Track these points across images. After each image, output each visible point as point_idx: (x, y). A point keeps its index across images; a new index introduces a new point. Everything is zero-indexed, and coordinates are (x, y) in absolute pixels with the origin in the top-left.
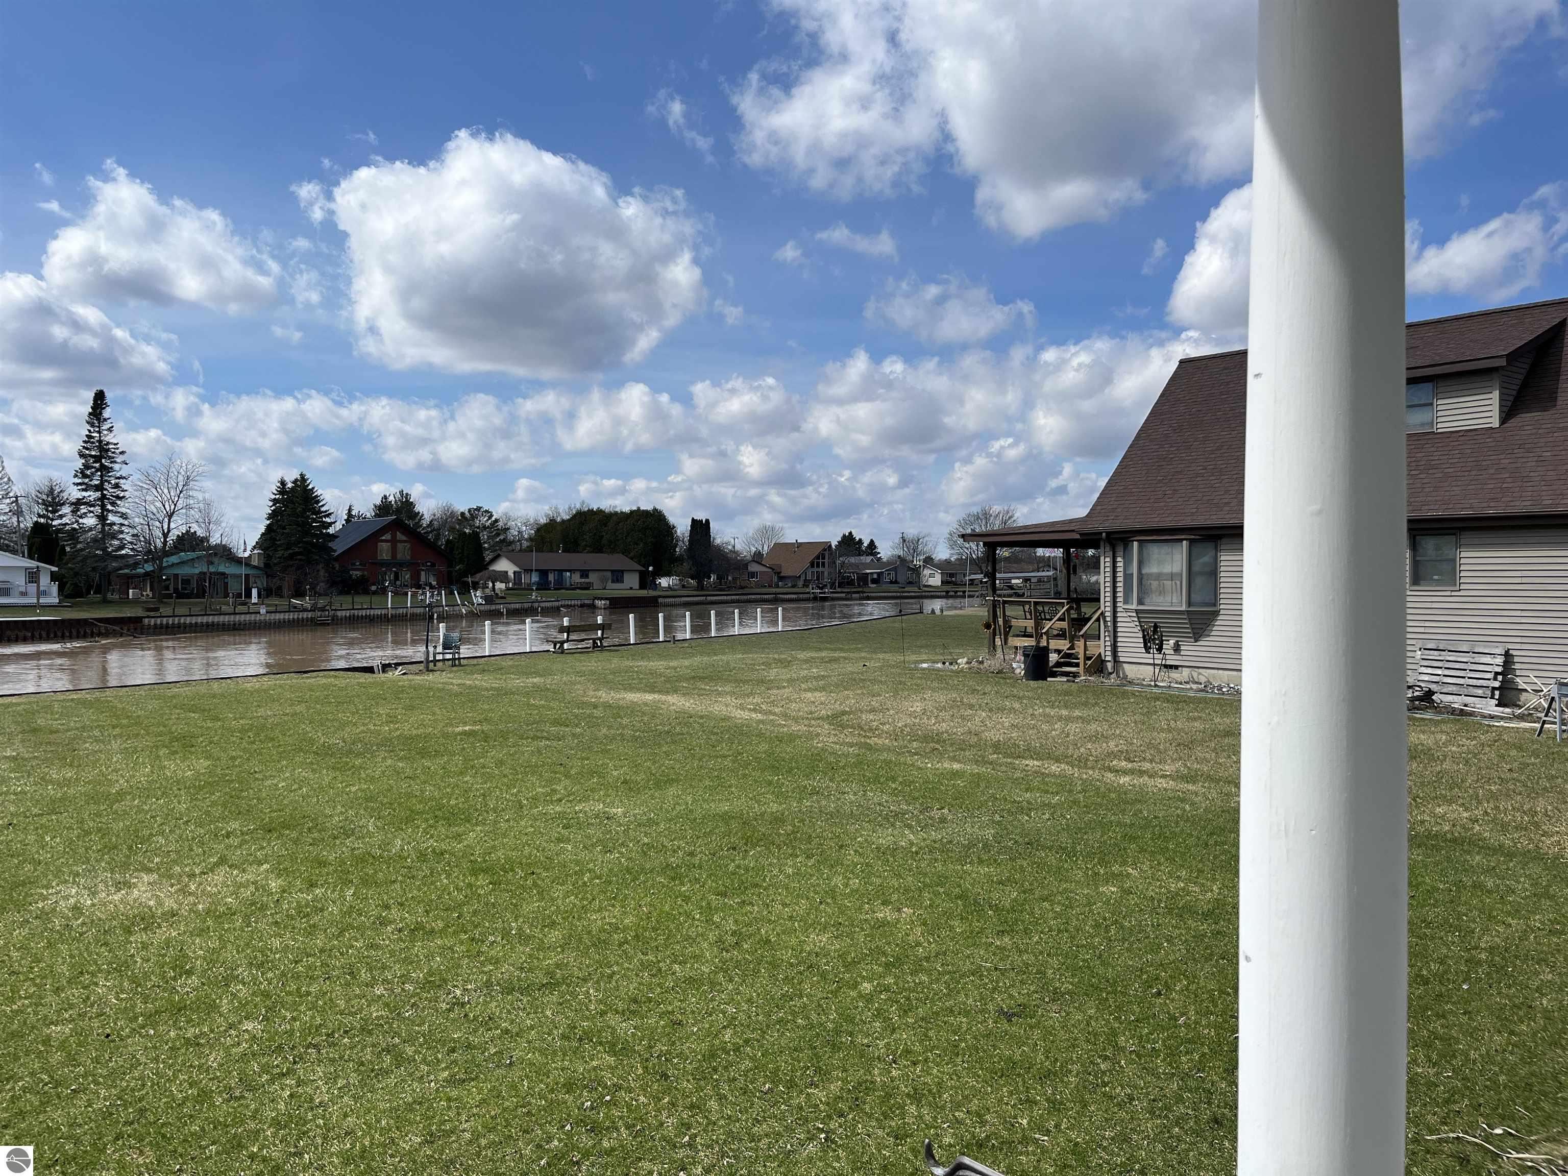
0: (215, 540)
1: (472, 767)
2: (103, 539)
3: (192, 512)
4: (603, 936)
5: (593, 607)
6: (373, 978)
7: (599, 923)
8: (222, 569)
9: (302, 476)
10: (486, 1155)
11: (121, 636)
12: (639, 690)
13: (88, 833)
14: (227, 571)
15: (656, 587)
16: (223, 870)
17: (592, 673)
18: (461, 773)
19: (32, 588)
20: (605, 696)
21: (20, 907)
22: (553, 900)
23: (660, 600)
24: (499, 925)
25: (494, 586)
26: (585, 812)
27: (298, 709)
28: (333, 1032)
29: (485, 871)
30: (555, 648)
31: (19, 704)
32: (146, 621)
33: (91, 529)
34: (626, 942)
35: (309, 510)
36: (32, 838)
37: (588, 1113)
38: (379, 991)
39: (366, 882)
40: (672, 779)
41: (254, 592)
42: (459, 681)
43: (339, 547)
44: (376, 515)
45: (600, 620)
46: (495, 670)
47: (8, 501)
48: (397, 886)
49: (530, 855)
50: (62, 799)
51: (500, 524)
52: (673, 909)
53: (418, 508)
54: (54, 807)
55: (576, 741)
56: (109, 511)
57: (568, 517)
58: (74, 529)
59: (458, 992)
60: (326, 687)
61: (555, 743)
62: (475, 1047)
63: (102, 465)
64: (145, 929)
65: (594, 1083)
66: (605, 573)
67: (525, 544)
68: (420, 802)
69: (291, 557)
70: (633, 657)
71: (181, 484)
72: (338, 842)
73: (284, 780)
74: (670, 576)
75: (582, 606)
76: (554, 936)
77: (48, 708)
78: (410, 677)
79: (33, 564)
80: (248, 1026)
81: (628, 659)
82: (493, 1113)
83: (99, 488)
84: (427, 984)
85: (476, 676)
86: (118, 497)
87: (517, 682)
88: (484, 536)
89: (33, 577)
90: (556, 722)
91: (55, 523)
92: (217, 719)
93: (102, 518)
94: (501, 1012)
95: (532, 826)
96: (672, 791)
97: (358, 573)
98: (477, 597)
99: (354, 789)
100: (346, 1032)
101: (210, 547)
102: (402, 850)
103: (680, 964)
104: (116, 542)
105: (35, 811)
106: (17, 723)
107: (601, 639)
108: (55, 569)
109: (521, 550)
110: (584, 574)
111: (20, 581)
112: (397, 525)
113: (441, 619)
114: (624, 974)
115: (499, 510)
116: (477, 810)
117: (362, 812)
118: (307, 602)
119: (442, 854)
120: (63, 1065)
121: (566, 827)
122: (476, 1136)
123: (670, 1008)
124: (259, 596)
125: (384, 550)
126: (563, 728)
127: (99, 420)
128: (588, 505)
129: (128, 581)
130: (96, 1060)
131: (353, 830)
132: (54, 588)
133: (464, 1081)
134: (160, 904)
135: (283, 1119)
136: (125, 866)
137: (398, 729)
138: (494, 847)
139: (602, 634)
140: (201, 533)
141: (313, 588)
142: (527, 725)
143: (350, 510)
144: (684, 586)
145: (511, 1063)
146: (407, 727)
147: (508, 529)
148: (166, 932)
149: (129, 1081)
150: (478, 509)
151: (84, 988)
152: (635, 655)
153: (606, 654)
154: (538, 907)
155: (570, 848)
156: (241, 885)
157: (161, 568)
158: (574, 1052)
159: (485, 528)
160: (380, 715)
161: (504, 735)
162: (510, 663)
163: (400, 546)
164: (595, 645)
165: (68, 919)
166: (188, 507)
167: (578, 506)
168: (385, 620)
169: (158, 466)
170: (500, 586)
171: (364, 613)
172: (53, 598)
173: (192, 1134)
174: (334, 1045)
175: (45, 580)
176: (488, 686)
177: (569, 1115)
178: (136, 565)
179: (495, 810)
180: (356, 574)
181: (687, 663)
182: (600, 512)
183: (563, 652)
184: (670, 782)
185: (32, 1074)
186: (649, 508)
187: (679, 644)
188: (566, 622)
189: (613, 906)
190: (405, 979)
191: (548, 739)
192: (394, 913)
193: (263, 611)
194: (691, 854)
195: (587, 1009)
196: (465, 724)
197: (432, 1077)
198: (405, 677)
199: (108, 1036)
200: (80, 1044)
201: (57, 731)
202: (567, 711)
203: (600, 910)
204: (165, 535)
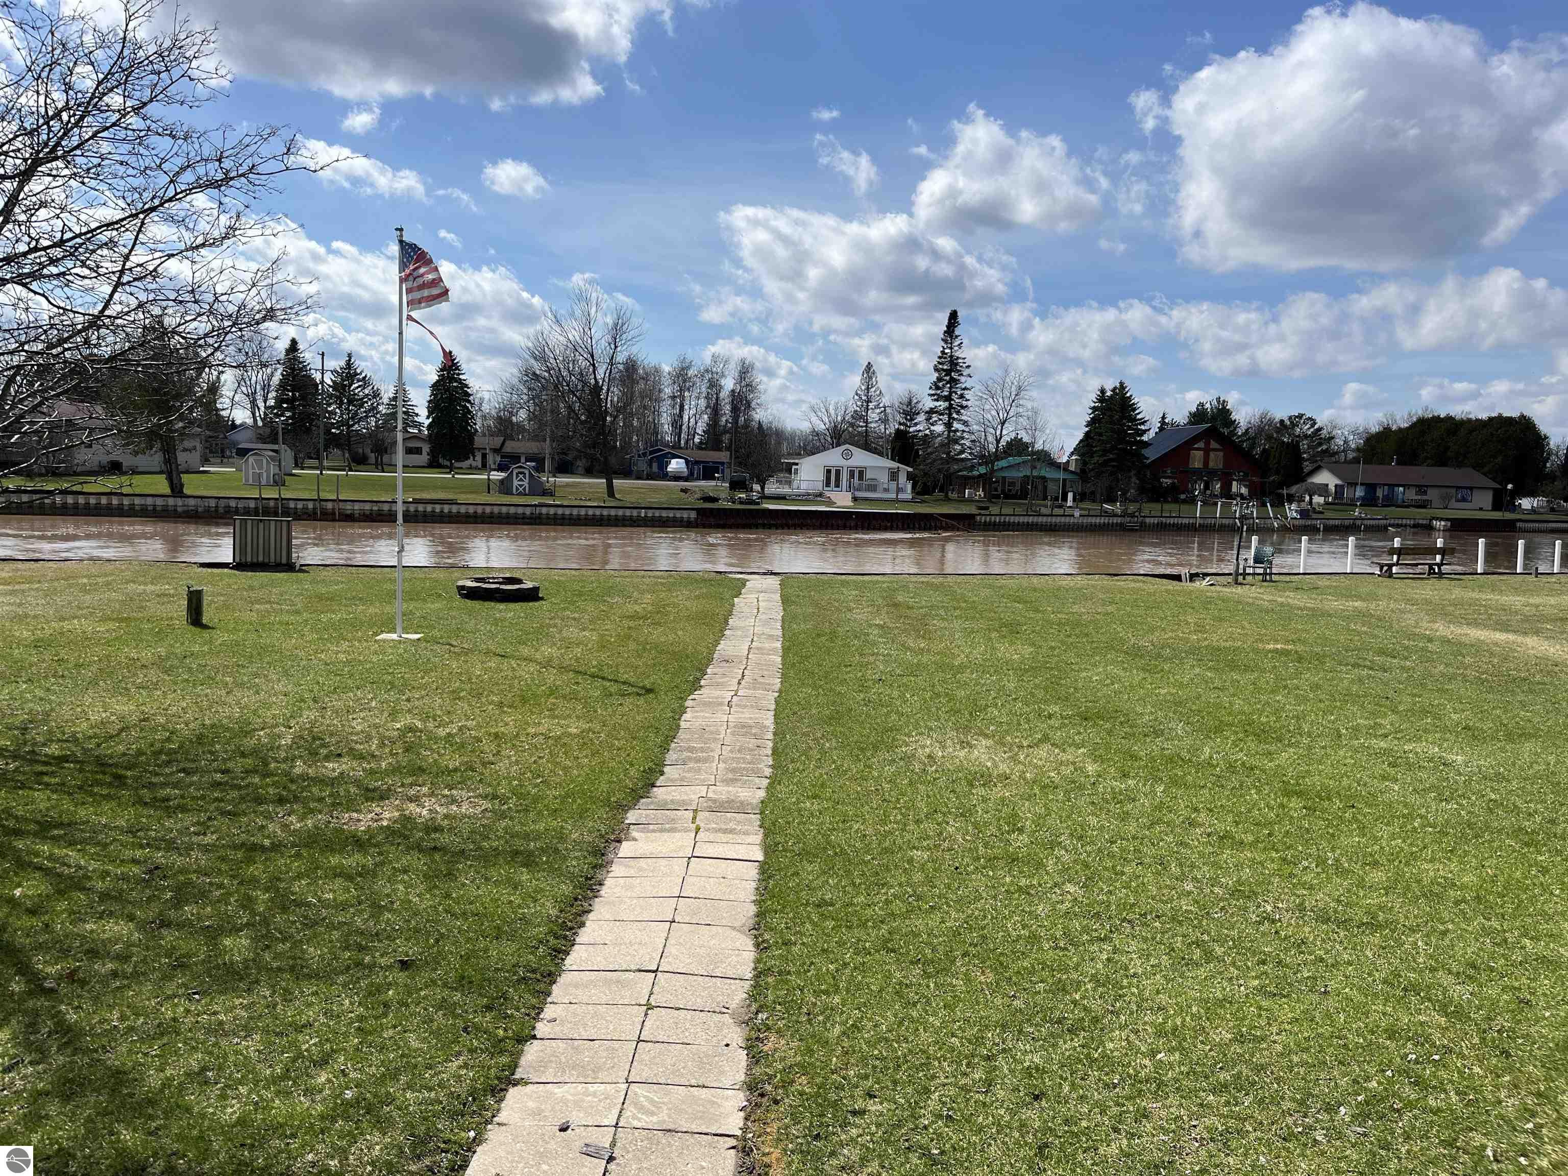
0: (1039, 446)
1: (1285, 687)
2: (949, 443)
3: (1021, 419)
4: (1436, 889)
5: (1429, 528)
6: (1183, 874)
7: (1432, 874)
8: (1043, 473)
9: (1121, 384)
10: (1298, 1073)
11: (958, 530)
12: (1485, 627)
13: (938, 695)
14: (1048, 475)
15: (1515, 508)
16: (1047, 747)
17: (1428, 602)
18: (1273, 692)
19: (893, 485)
20: (1442, 629)
21: (890, 748)
22: (1376, 839)
23: (1518, 524)
24: (1313, 850)
25: (1311, 499)
26: (1416, 753)
27: (1110, 609)
28: (1145, 914)
29: (1299, 794)
30: (1381, 570)
31: (884, 582)
32: (978, 518)
33: (939, 435)
34: (1464, 901)
35: (1125, 418)
36: (896, 694)
37: (1412, 1065)
38: (1189, 887)
39: (1175, 782)
40: (1530, 734)
41: (1070, 496)
42: (1271, 597)
43: (1151, 455)
44: (1190, 423)
45: (1440, 543)
46: (1310, 589)
47: (878, 411)
48: (1206, 791)
49: (1350, 788)
50: (918, 665)
51: (1324, 432)
52: (1526, 878)
53: (1234, 416)
54: (914, 670)
55: (1405, 675)
56: (954, 419)
57: (1406, 425)
58: (926, 435)
59: (1269, 908)
60: (1135, 591)
61: (1380, 674)
62: (1287, 966)
63: (952, 378)
64: (984, 785)
65: (1421, 1039)
66: (1449, 490)
67: (1351, 455)
68: (1230, 714)
69: (1105, 463)
70: (1481, 588)
71: (1014, 393)
72: (1148, 740)
73: (1097, 674)
74: (1535, 497)
75: (1415, 526)
76: (1377, 876)
77: (905, 587)
78: (1218, 588)
79: (895, 465)
80: (1070, 887)
81: (1473, 590)
82: (1306, 1035)
83: (948, 398)
84: (1235, 893)
85: (1287, 593)
86: (963, 407)
87: (1335, 604)
88: (1304, 445)
89: (894, 475)
90: (1382, 652)
91: (911, 430)
92: (1037, 611)
93: (949, 425)
94: (1315, 939)
95: (1351, 757)
96: (1528, 746)
97: (1169, 481)
98: (1292, 511)
99: (1163, 692)
100: (1158, 917)
101: (1033, 453)
102: (1211, 758)
103: (1531, 939)
104: (958, 447)
105: (898, 672)
106: (884, 598)
107: (1439, 565)
108: (910, 469)
109: (1346, 462)
110: (1421, 489)
111: (884, 478)
112: (1211, 434)
113: (1252, 531)
114: (1461, 936)
115: (1323, 418)
116: (1289, 731)
117: (1171, 715)
118: (1118, 507)
119: (1252, 769)
120: (923, 884)
121: (1392, 765)
122: (1287, 1052)
123: (1517, 984)
124: (1074, 500)
125: (1196, 459)
126: (1389, 659)
127: (951, 337)
128: (1432, 411)
129: (967, 481)
130: (948, 887)
131: (1162, 731)
132: (909, 486)
133: (1275, 995)
134: (996, 766)
135: (1102, 979)
136: (967, 729)
137: (1206, 639)
138: (1308, 772)
139: (1442, 560)
140: (1026, 439)
141: (1124, 494)
142: (1347, 651)
143: (1163, 418)
144: (1552, 510)
145: (1325, 992)
146: (1215, 637)
147: (1333, 438)
148: (998, 792)
149: (973, 910)
150: (1300, 416)
151: (938, 824)
152: (1482, 586)
153: (1445, 582)
154: (1359, 842)
155: (1396, 788)
156: (1061, 763)
157: (993, 471)
158: (1398, 1001)
159: (1306, 436)
160: (1188, 623)
161: (1320, 659)
162: (1328, 583)
163: (1212, 455)
164: (1431, 572)
165: (925, 764)
166: (1018, 415)
167: (1420, 413)
168: (1191, 529)
169: (995, 378)
170: (1318, 500)
171: (1172, 521)
172: (908, 495)
173: (1025, 969)
174: (1145, 924)
175: (902, 478)
176: (1302, 605)
177: (1390, 1061)
178: (972, 467)
179: (1309, 735)
180: (1167, 482)
181: (1553, 601)
182: (1449, 419)
183: (1390, 576)
184: (1525, 736)
185: (900, 885)
186: (1515, 414)
187: (1544, 579)
188: (1397, 543)
189: (1449, 859)
190: (1214, 881)
191: (1371, 669)
192: (1202, 817)
193: (1077, 514)
194: (1553, 822)
195: (1415, 961)
196: (1276, 641)
197: (1242, 982)
198: (1212, 588)
199: (957, 868)
200: (935, 870)
201: (912, 608)
202: (1394, 640)
203: (1432, 861)
204: (998, 441)
